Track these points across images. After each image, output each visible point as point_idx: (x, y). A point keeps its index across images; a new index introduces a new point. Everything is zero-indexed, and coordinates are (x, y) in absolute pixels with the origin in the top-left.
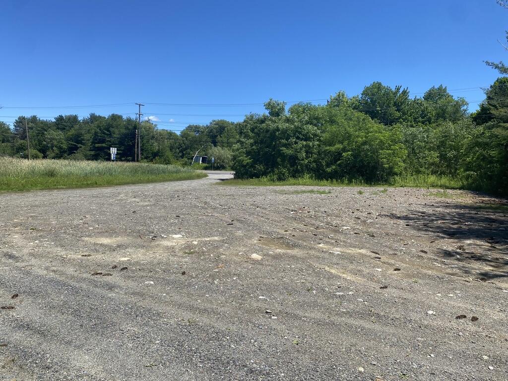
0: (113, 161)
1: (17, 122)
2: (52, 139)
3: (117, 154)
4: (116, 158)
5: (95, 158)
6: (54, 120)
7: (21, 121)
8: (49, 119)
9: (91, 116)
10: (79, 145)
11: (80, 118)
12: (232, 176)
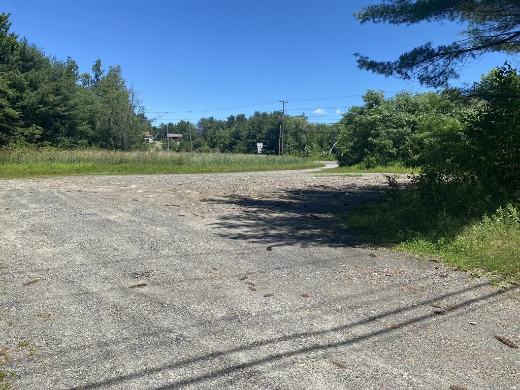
0: (259, 154)
1: (199, 123)
2: (220, 137)
3: (263, 148)
4: (262, 152)
5: (248, 152)
6: (227, 120)
7: (203, 122)
8: (222, 119)
9: (256, 114)
10: (237, 141)
11: (247, 117)
12: (337, 166)
